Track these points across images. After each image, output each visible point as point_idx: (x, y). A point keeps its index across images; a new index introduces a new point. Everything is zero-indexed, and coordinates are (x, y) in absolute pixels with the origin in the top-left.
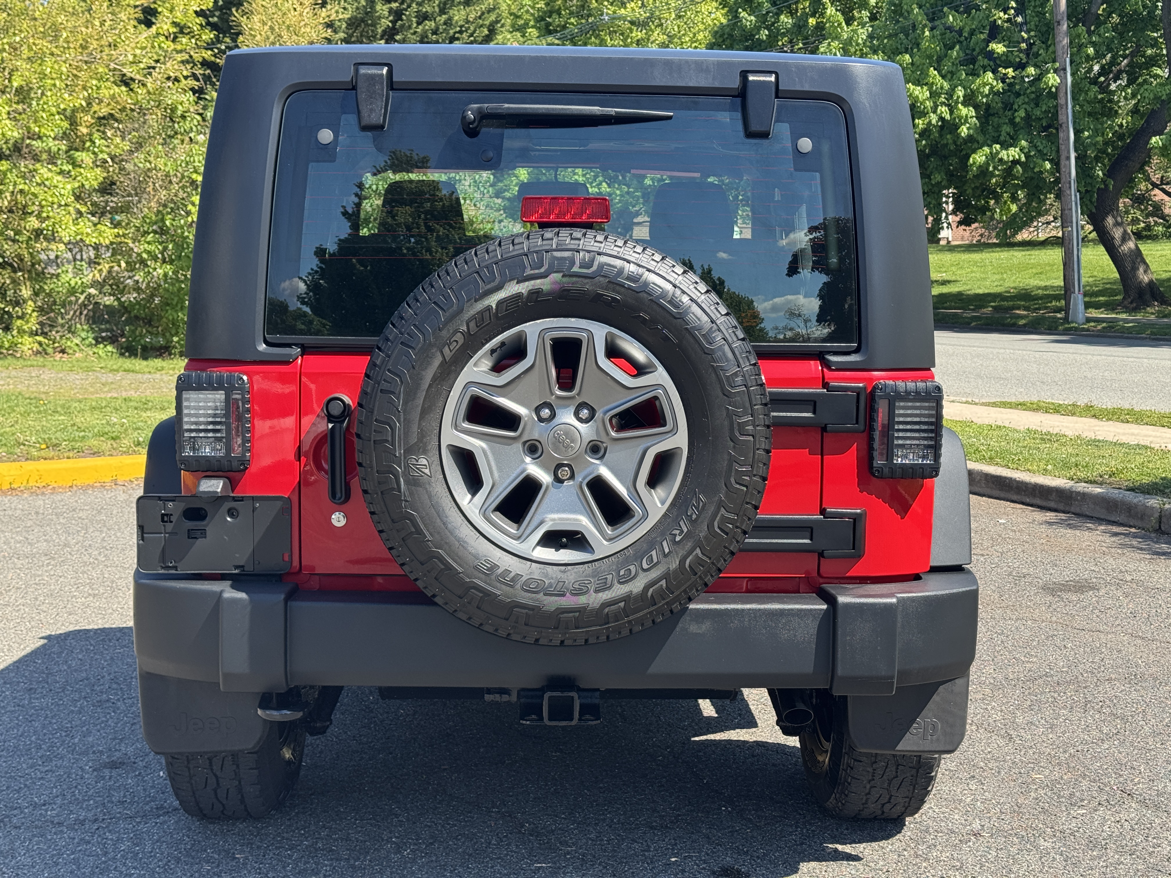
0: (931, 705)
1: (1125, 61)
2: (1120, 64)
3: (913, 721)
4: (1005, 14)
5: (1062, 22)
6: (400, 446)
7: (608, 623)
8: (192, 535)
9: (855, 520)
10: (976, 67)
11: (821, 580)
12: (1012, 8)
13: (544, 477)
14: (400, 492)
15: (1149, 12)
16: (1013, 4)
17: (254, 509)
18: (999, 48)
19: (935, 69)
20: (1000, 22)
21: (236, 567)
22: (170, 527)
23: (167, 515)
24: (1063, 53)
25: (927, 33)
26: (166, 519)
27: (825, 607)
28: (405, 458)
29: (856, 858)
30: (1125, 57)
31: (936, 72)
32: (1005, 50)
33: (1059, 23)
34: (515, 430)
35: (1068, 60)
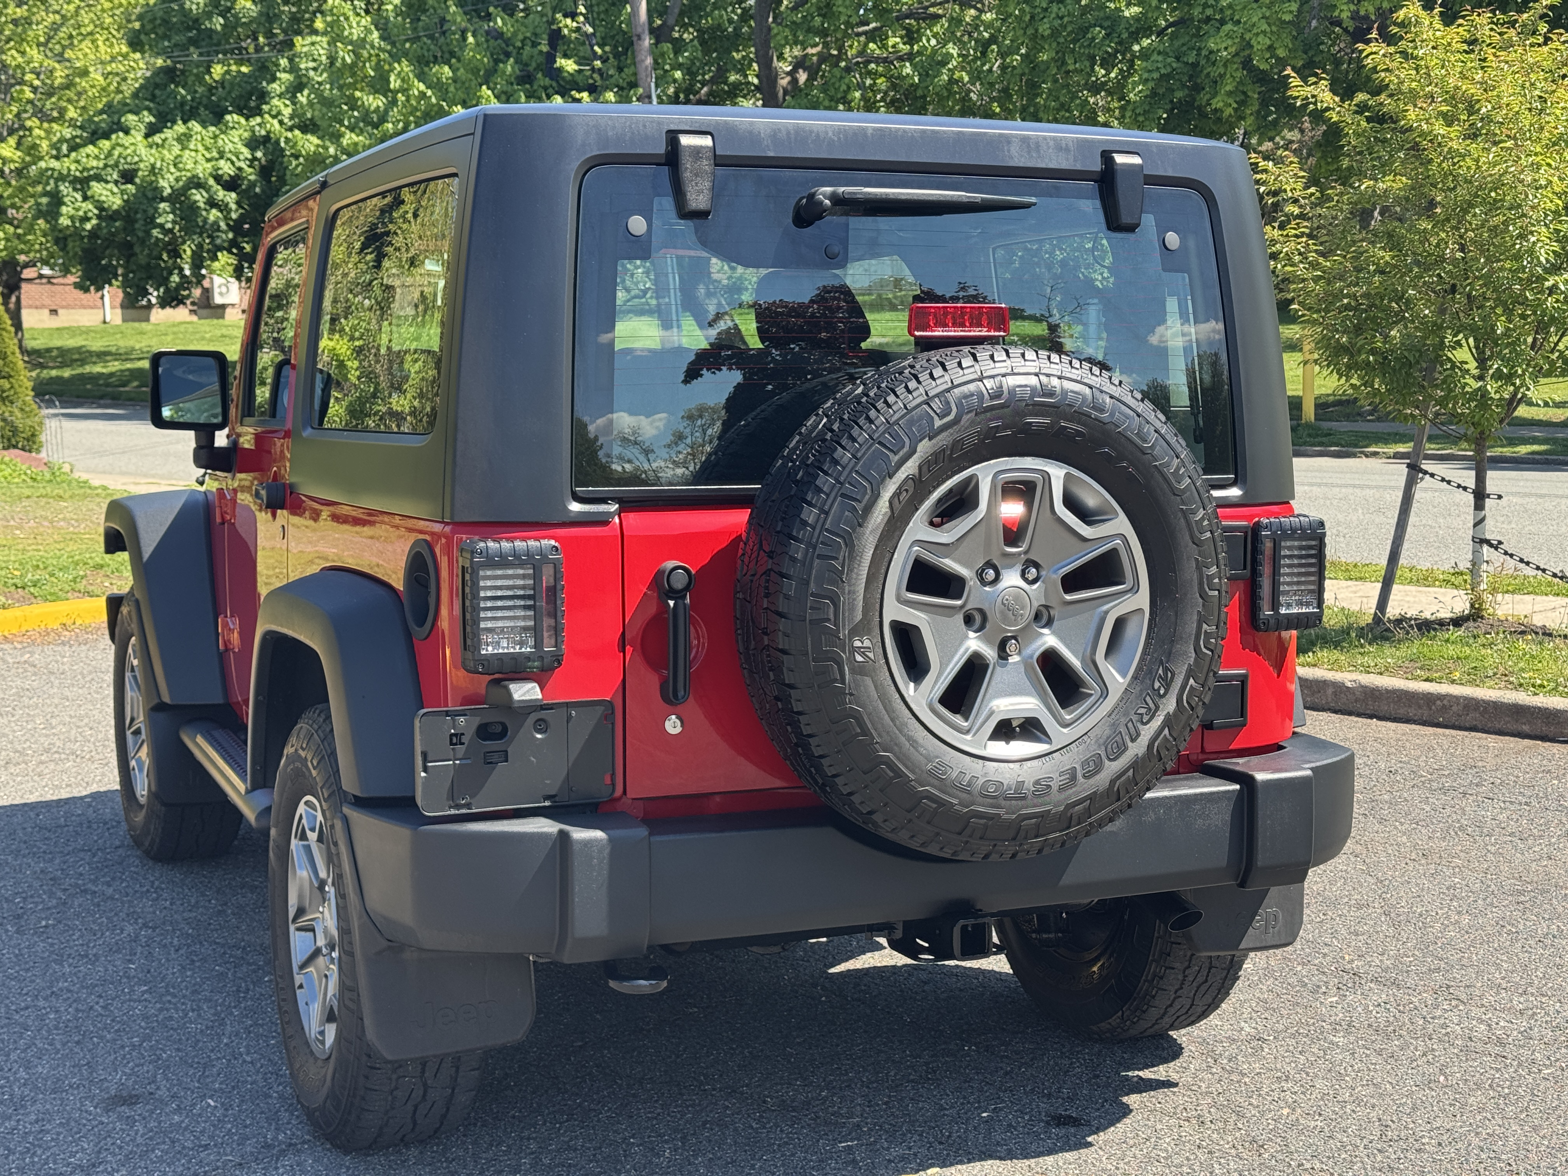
0: (1271, 893)
1: (705, 89)
2: (698, 92)
3: (1255, 913)
4: (573, 20)
5: (643, 37)
6: (844, 625)
7: (1069, 828)
9: (1243, 682)
10: (535, 87)
11: (1205, 756)
12: (581, 14)
13: (990, 653)
14: (843, 682)
15: (735, 29)
16: (582, 9)
17: (569, 718)
18: (569, 65)
19: (488, 88)
20: (566, 31)
21: (546, 798)
22: (461, 749)
23: (455, 735)
24: (647, 76)
25: (471, 39)
26: (454, 740)
27: (1238, 787)
28: (850, 640)
29: (1168, 1084)
30: (704, 83)
31: (489, 92)
32: (576, 67)
33: (639, 37)
34: (959, 597)
35: (653, 85)
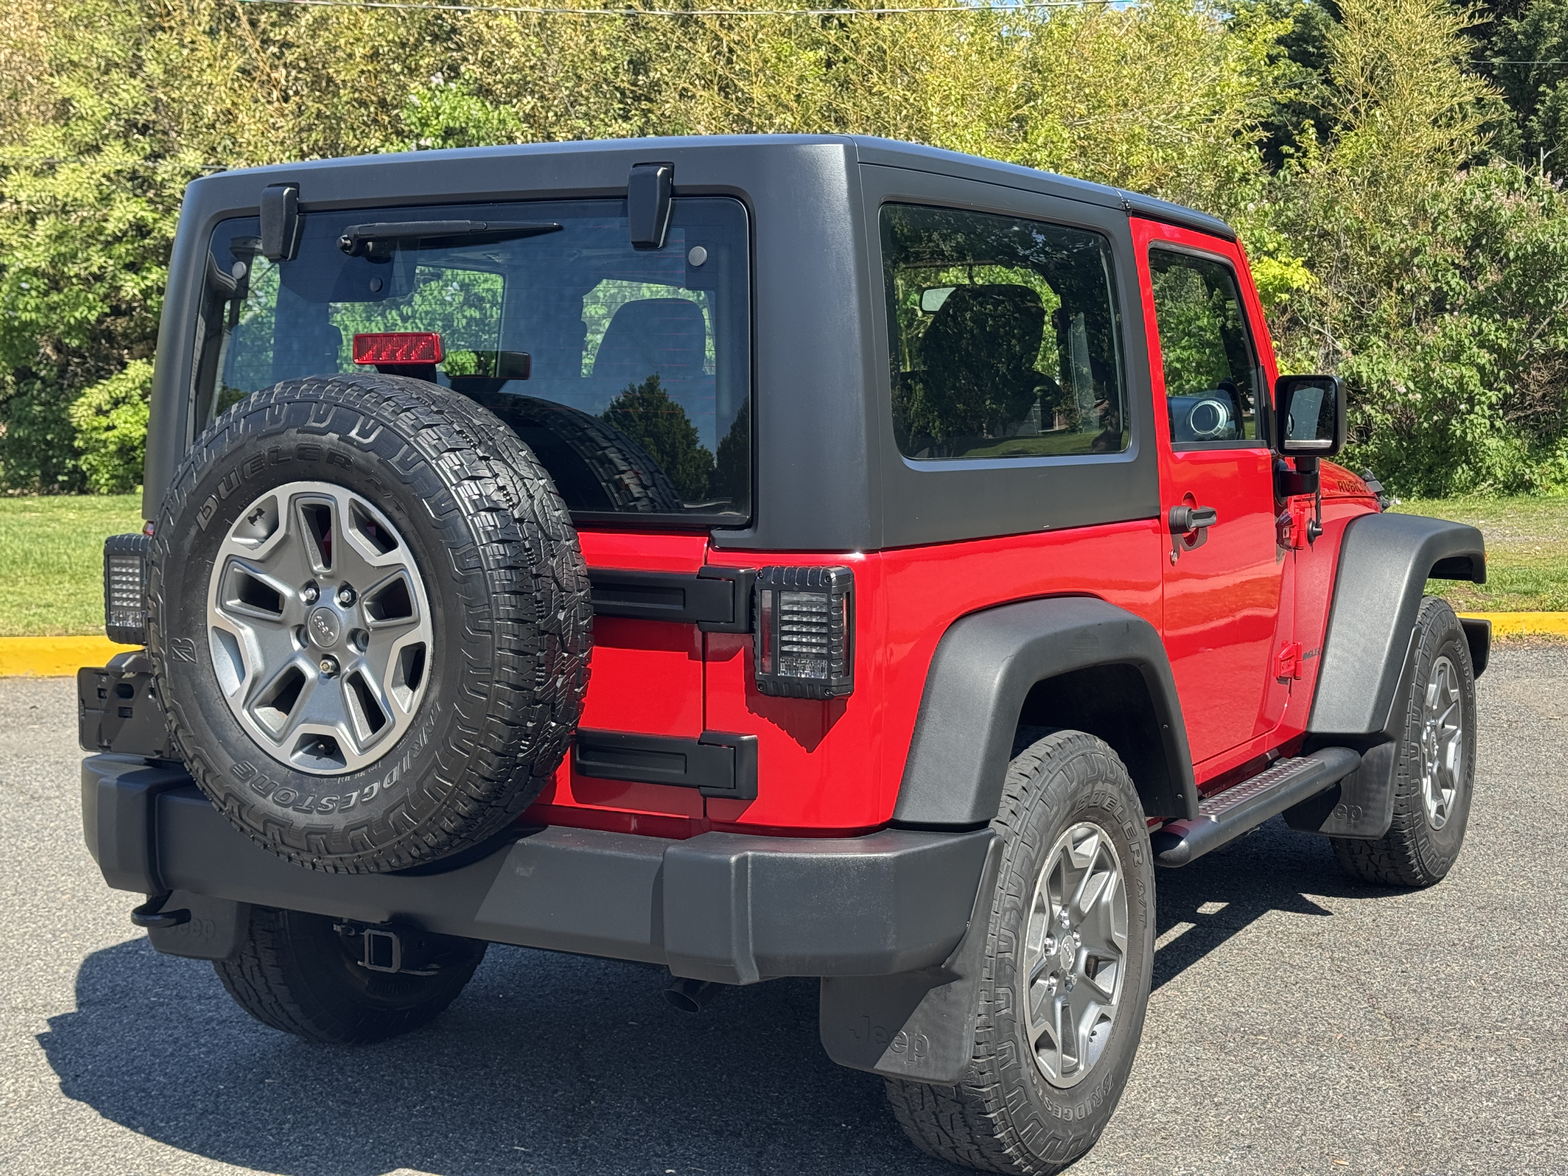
0: (917, 1014)
6: (163, 626)
8: (124, 713)
9: (735, 749)
13: (308, 669)
14: (165, 678)
21: (158, 752)
22: (104, 702)
23: (102, 690)
26: (101, 694)
28: (168, 640)
34: (280, 612)
